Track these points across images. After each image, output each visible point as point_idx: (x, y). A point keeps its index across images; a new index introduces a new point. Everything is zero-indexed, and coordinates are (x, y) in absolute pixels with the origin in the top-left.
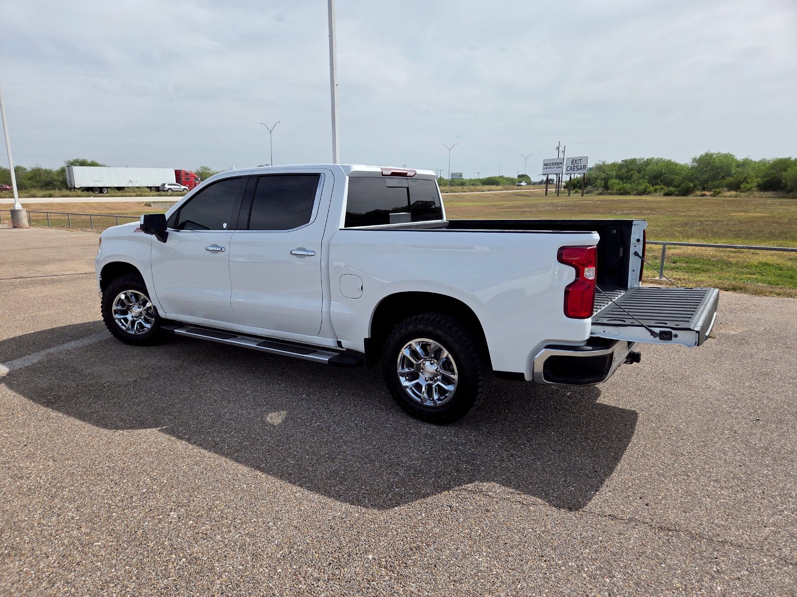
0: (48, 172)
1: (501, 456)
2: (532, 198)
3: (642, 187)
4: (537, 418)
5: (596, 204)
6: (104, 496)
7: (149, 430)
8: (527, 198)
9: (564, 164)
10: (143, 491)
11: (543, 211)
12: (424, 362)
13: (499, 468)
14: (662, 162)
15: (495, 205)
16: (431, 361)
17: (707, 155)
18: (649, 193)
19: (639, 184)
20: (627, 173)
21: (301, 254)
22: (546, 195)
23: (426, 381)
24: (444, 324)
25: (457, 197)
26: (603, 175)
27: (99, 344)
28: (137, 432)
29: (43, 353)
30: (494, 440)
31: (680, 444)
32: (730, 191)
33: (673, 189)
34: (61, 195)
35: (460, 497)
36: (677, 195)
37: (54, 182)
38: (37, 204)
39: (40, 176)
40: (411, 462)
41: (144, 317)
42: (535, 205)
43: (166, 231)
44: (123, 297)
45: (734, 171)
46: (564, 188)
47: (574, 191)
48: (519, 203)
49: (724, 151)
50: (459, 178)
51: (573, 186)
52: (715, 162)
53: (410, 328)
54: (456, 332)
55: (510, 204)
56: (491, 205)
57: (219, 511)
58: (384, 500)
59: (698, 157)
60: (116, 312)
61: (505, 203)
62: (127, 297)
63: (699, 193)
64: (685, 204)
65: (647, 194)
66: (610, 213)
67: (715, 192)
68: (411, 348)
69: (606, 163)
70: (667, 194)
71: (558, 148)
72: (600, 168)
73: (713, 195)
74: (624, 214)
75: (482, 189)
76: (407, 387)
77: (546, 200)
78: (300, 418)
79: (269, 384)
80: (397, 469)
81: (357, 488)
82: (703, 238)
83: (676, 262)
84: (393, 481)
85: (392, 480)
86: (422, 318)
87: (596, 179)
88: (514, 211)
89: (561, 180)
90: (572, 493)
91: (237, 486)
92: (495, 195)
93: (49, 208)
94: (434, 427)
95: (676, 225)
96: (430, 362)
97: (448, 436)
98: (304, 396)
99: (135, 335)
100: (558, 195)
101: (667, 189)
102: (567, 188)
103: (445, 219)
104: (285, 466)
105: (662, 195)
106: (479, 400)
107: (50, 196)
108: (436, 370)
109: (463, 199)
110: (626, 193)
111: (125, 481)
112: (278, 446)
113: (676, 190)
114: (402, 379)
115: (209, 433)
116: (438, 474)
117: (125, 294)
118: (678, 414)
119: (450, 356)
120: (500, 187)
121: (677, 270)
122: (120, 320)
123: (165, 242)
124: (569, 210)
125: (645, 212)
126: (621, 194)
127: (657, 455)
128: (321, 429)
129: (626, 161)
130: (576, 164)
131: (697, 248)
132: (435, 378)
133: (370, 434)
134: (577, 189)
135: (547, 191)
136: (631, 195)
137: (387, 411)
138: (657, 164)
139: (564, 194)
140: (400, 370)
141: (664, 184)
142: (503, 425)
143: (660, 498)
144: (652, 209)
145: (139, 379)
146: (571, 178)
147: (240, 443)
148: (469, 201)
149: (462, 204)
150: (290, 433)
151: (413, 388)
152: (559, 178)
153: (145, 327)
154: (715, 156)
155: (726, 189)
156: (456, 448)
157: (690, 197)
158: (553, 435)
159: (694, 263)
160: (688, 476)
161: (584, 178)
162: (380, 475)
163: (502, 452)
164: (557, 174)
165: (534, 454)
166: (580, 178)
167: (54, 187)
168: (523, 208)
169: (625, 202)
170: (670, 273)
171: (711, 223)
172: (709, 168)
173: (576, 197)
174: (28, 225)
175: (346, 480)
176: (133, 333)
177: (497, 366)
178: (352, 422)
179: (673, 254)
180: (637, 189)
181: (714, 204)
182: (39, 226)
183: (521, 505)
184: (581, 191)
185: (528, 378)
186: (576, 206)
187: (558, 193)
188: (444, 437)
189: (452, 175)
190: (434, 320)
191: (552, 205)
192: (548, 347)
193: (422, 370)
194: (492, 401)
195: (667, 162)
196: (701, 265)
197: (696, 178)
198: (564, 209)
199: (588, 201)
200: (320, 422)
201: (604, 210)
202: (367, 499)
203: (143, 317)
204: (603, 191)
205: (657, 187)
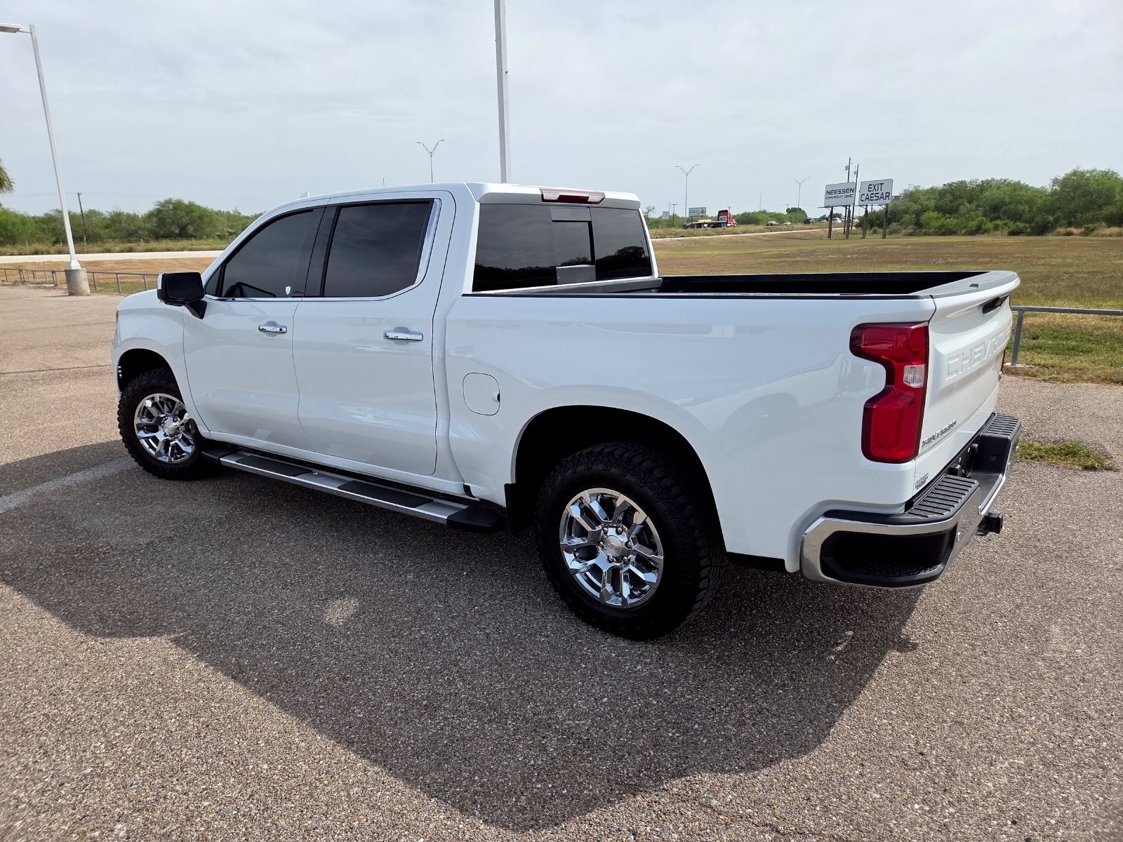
0: (132, 218)
1: (739, 712)
2: (808, 242)
3: (973, 224)
4: (808, 628)
5: (905, 249)
6: (16, 779)
7: (138, 641)
8: (801, 242)
9: (857, 191)
10: (85, 772)
11: (825, 261)
12: (605, 529)
13: (734, 741)
14: (1007, 185)
15: (753, 253)
16: (617, 528)
17: (1075, 173)
18: (985, 232)
19: (970, 218)
20: (951, 202)
21: (402, 338)
22: (830, 237)
23: (610, 562)
24: (640, 464)
25: (696, 242)
26: (915, 207)
27: (117, 478)
28: (118, 642)
29: (29, 492)
30: (729, 675)
31: (1081, 692)
32: (1109, 227)
33: (1022, 225)
34: (145, 248)
35: (656, 808)
36: (1029, 234)
37: (140, 232)
38: (110, 262)
39: (120, 223)
40: (573, 721)
41: (183, 435)
42: (812, 252)
43: (204, 299)
44: (148, 403)
45: (1118, 197)
46: (857, 226)
47: (871, 231)
48: (789, 250)
49: (1102, 167)
50: (701, 215)
51: (870, 222)
52: (1089, 184)
53: (581, 468)
54: (660, 479)
55: (775, 251)
56: (746, 254)
57: (202, 826)
58: (510, 810)
59: (1061, 176)
60: (140, 427)
61: (769, 250)
62: (155, 405)
63: (1062, 230)
64: (1042, 246)
65: (983, 233)
66: (927, 263)
67: (1087, 228)
68: (582, 503)
69: (921, 189)
70: (1013, 233)
71: (848, 168)
72: (912, 196)
73: (1086, 234)
74: (948, 263)
75: (734, 231)
76: (577, 571)
77: (829, 244)
78: (395, 621)
79: (359, 552)
80: (544, 737)
81: (465, 779)
82: (1077, 300)
83: (1038, 338)
84: (533, 765)
85: (532, 762)
86: (601, 452)
87: (905, 212)
88: (781, 262)
89: (851, 214)
90: (876, 805)
91: (251, 767)
92: (753, 238)
93: (128, 267)
94: (623, 644)
95: (1032, 280)
96: (615, 529)
97: (646, 663)
98: (410, 576)
99: (170, 463)
100: (847, 238)
101: (1013, 226)
102: (861, 226)
103: (656, 275)
104: (345, 725)
105: (1006, 233)
106: (702, 600)
107: (131, 250)
108: (626, 544)
109: (704, 245)
110: (950, 232)
111: (63, 747)
112: (345, 679)
113: (1027, 225)
114: (569, 558)
115: (233, 648)
116: (619, 750)
117: (153, 399)
118: (1071, 625)
119: (649, 521)
120: (760, 227)
121: (1039, 350)
122: (147, 439)
123: (202, 317)
124: (864, 258)
125: (981, 260)
126: (943, 234)
127: (1038, 718)
128: (425, 645)
129: (950, 185)
130: (875, 190)
131: (1069, 315)
132: (625, 558)
133: (509, 657)
134: (876, 228)
135: (830, 231)
136: (958, 235)
137: (545, 610)
138: (998, 188)
139: (855, 236)
140: (564, 541)
141: (1008, 218)
142: (747, 641)
143: (1053, 822)
144: (990, 255)
145: (156, 540)
146: (866, 211)
147: (281, 671)
148: (714, 248)
149: (703, 253)
150: (371, 651)
151: (588, 573)
152: (850, 211)
153: (184, 452)
154: (1088, 175)
155: (1104, 224)
156: (658, 690)
157: (1050, 237)
158: (839, 668)
159: (1067, 339)
160: (1103, 768)
161: (887, 211)
162: (512, 750)
163: (742, 703)
164: (847, 206)
165: (802, 709)
166: (880, 211)
167: (138, 238)
168: (795, 257)
169: (949, 246)
170: (1029, 355)
171: (1085, 275)
172: (1079, 192)
173: (874, 240)
174: (89, 291)
175: (447, 761)
176: (167, 460)
177: (733, 544)
178: (480, 631)
179: (1032, 325)
180: (965, 227)
181: (1089, 247)
182: (106, 293)
183: (774, 834)
184: (881, 230)
185: (790, 567)
186: (874, 253)
187: (847, 233)
188: (639, 667)
189: (691, 211)
190: (621, 456)
191: (839, 251)
192: (829, 514)
193: (601, 543)
194: (730, 591)
195: (1014, 184)
196: (1078, 341)
197: (1059, 208)
198: (856, 258)
199: (892, 245)
200: (426, 630)
201: (917, 258)
202: (479, 806)
203: (180, 436)
204: (915, 229)
205: (998, 222)
